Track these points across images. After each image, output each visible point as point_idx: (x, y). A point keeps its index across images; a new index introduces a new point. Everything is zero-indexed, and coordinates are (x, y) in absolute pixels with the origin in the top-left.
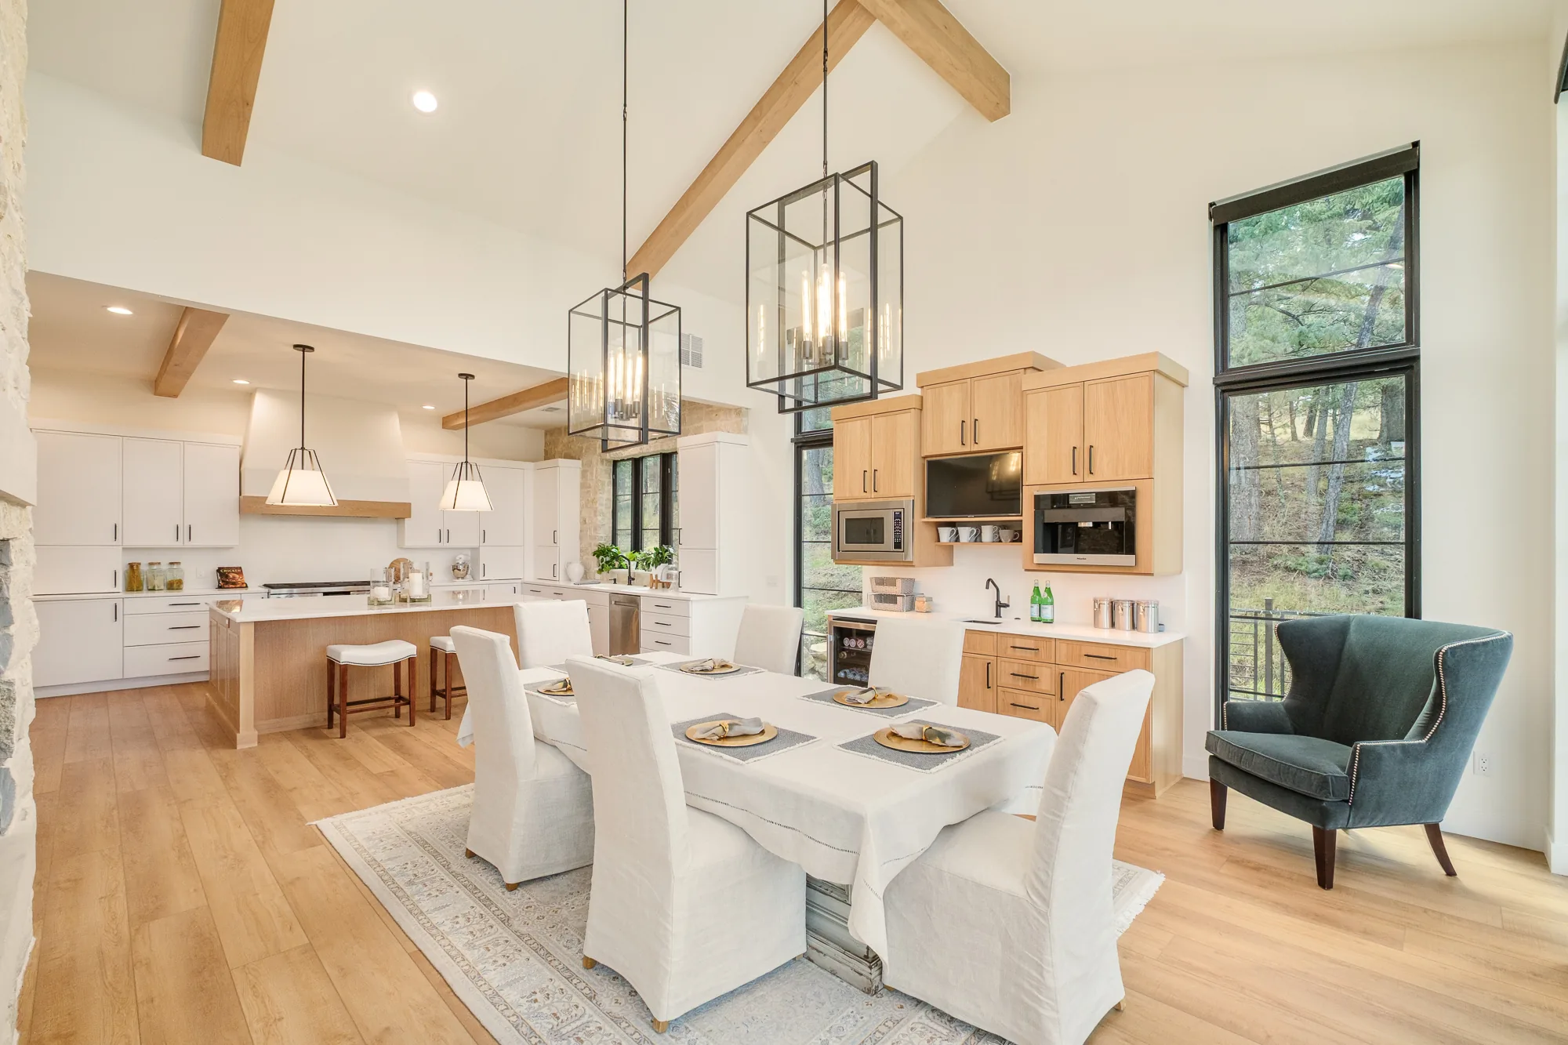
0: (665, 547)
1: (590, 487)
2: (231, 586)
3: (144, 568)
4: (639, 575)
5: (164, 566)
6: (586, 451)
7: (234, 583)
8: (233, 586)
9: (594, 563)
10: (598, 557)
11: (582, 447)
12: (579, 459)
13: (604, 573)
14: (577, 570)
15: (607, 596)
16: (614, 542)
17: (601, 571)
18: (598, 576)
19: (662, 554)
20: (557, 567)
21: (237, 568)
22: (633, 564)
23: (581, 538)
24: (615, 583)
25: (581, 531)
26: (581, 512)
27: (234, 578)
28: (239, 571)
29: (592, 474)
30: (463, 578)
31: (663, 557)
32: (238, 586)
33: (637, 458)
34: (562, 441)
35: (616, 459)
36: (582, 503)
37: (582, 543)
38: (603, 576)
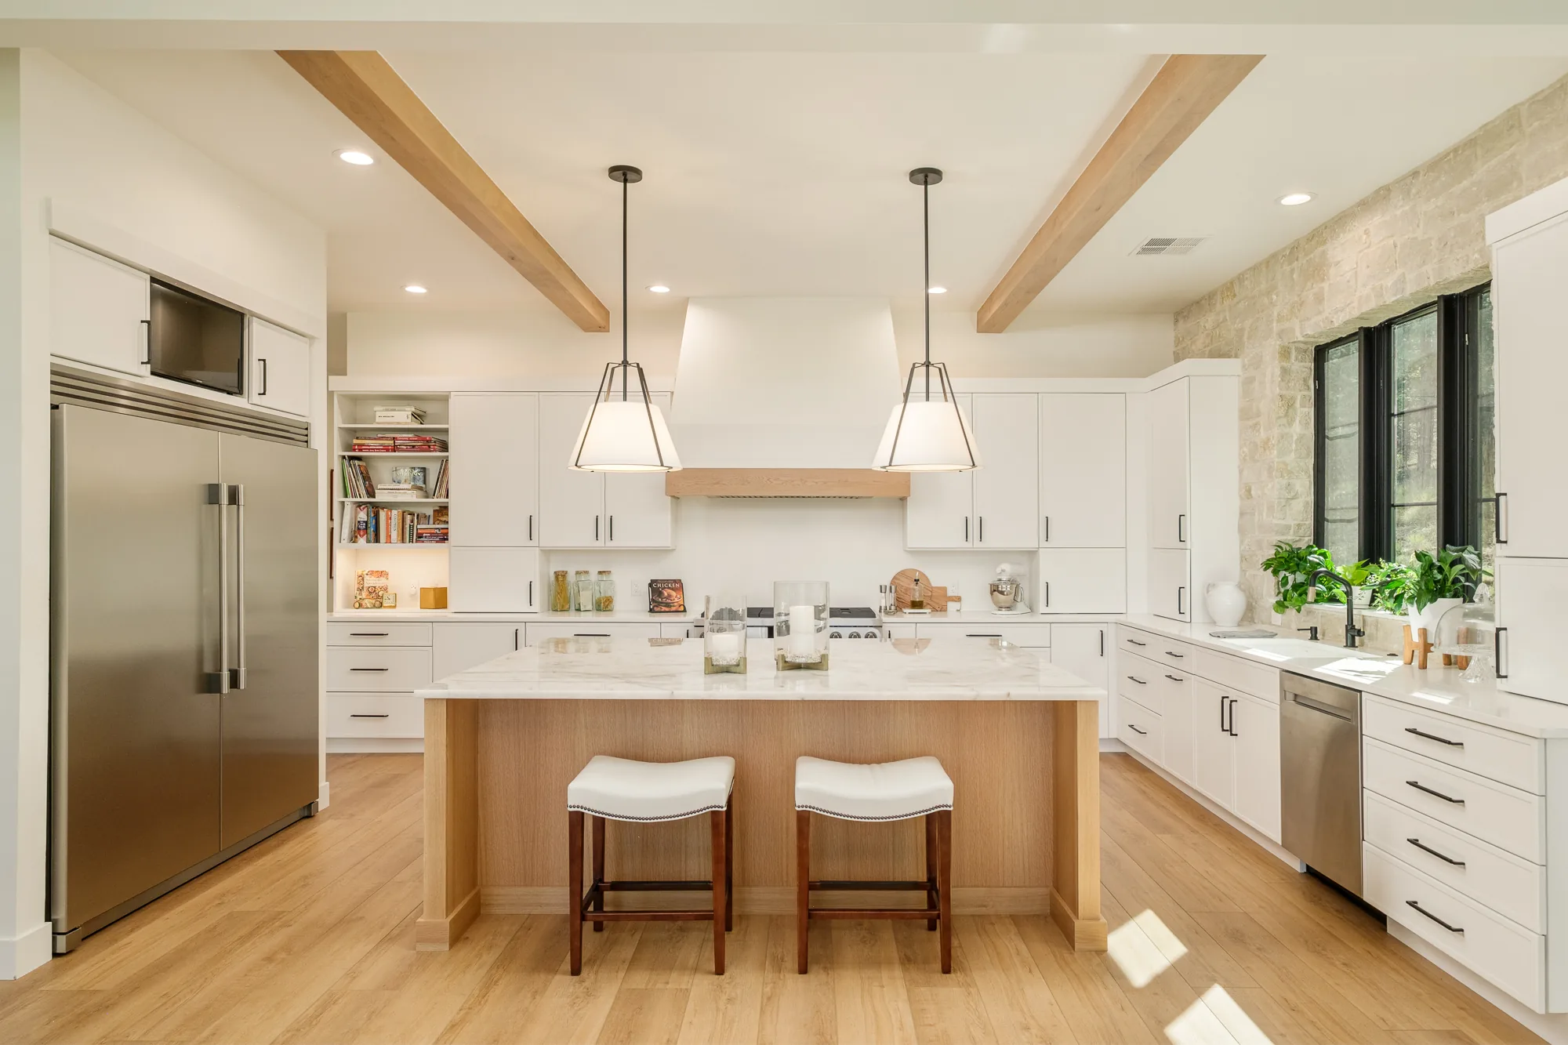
0: (1452, 553)
1: (1258, 415)
2: (664, 609)
3: (571, 578)
4: (1377, 622)
5: (593, 577)
6: (1249, 338)
7: (668, 605)
8: (667, 609)
9: (1267, 586)
10: (1275, 572)
11: (1243, 330)
12: (1236, 356)
13: (1291, 612)
14: (1229, 600)
15: (1275, 678)
16: (1319, 539)
17: (1281, 606)
18: (1277, 618)
19: (1440, 570)
20: (1185, 594)
21: (675, 581)
22: (1361, 595)
23: (1242, 531)
24: (1314, 637)
25: (1242, 514)
26: (1241, 472)
27: (669, 596)
28: (677, 585)
29: (1263, 383)
30: (1009, 608)
31: (1445, 579)
32: (673, 609)
33: (1374, 327)
34: (1205, 327)
35: (1323, 341)
36: (1243, 452)
37: (1242, 542)
38: (1293, 624)
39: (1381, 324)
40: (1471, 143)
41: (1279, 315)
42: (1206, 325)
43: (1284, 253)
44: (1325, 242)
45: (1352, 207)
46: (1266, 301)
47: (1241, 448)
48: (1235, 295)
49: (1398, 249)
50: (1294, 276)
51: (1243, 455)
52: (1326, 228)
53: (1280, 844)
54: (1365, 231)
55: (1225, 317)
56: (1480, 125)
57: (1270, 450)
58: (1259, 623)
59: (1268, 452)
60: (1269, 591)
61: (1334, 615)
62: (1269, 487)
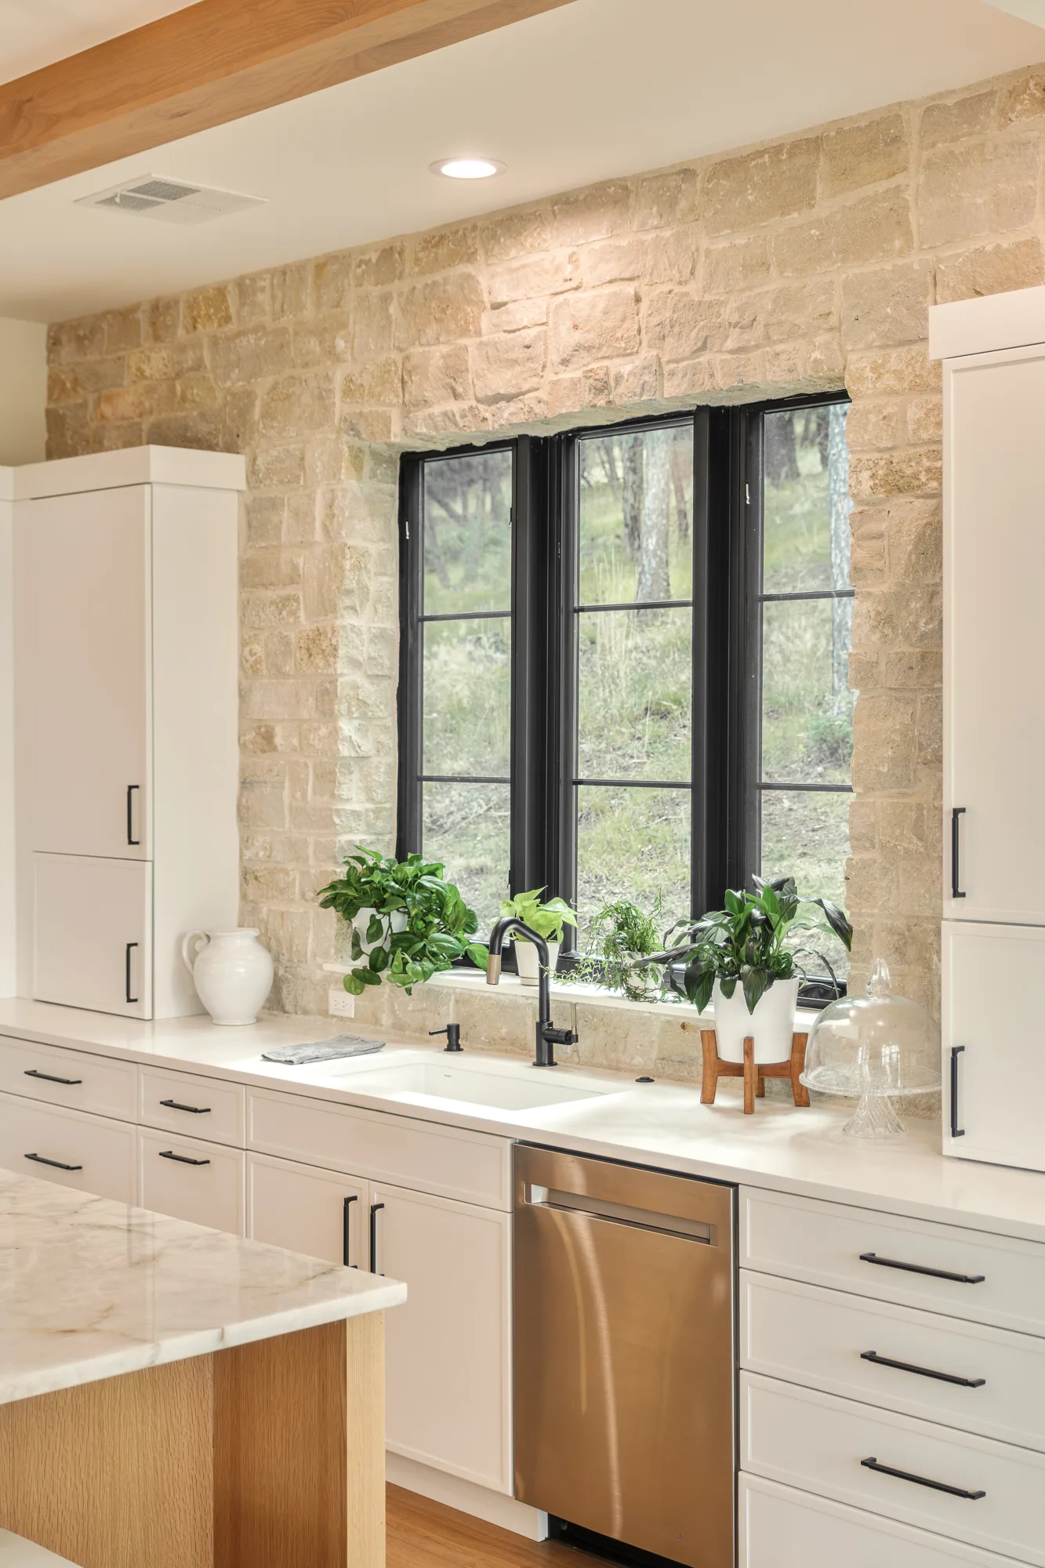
1: (294, 579)
6: (267, 414)
11: (250, 395)
12: (231, 448)
13: (386, 990)
14: (239, 969)
16: (415, 841)
17: (366, 978)
18: (344, 1003)
20: (141, 957)
23: (245, 816)
24: (454, 1047)
26: (243, 695)
29: (303, 516)
33: (545, 439)
34: (141, 371)
35: (420, 447)
36: (251, 654)
37: (245, 842)
38: (384, 1015)
39: (559, 434)
40: (811, 144)
41: (349, 380)
42: (144, 367)
43: (366, 257)
44: (471, 258)
45: (538, 202)
46: (314, 344)
47: (243, 643)
48: (228, 319)
49: (644, 306)
50: (392, 310)
51: (251, 659)
52: (475, 227)
53: (510, 1492)
54: (571, 256)
55: (201, 359)
56: (831, 120)
57: (325, 657)
58: (296, 1013)
59: (319, 661)
60: (333, 951)
61: (486, 998)
62: (321, 733)
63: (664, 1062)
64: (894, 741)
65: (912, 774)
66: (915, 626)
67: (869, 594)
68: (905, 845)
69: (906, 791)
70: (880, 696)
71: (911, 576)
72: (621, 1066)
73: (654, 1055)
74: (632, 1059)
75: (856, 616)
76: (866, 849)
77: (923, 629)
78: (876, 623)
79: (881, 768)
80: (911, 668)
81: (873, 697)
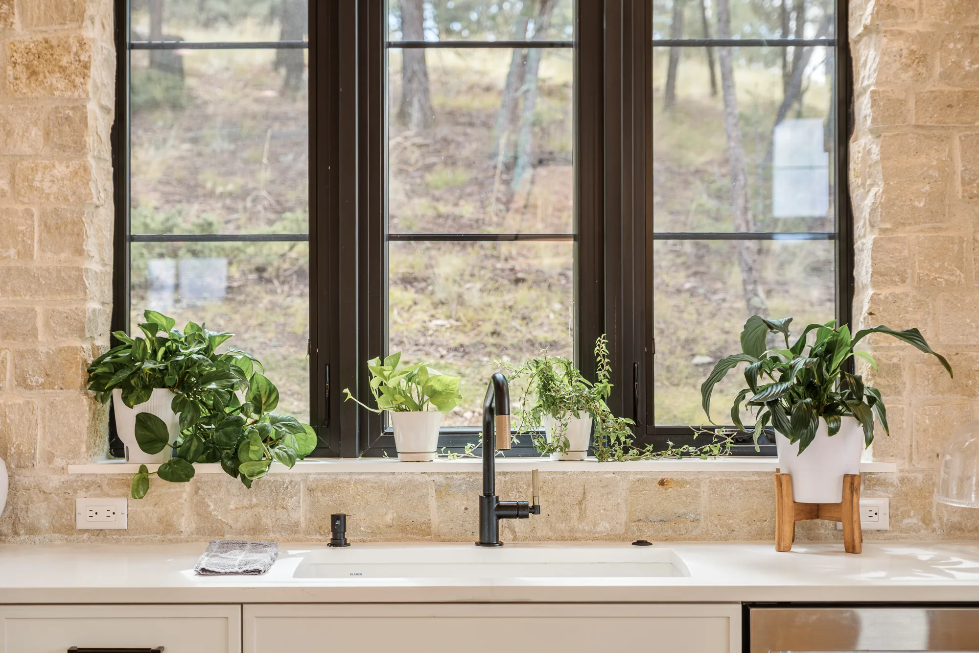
13: (204, 485)
38: (183, 519)
57: (67, 77)
58: (16, 533)
59: (57, 81)
60: (84, 449)
61: (363, 481)
62: (55, 172)
63: (641, 523)
64: (931, 177)
65: (947, 208)
66: (958, 65)
67: (901, 33)
68: (946, 277)
69: (940, 225)
70: (906, 134)
71: (952, 17)
72: (578, 535)
73: (623, 517)
74: (595, 525)
75: (884, 54)
76: (895, 283)
77: (968, 68)
78: (909, 62)
79: (917, 203)
80: (950, 106)
81: (898, 135)
